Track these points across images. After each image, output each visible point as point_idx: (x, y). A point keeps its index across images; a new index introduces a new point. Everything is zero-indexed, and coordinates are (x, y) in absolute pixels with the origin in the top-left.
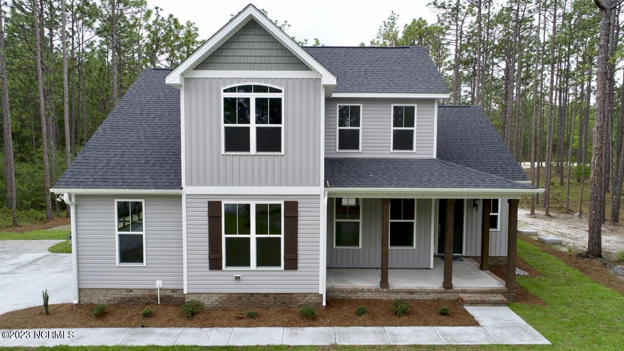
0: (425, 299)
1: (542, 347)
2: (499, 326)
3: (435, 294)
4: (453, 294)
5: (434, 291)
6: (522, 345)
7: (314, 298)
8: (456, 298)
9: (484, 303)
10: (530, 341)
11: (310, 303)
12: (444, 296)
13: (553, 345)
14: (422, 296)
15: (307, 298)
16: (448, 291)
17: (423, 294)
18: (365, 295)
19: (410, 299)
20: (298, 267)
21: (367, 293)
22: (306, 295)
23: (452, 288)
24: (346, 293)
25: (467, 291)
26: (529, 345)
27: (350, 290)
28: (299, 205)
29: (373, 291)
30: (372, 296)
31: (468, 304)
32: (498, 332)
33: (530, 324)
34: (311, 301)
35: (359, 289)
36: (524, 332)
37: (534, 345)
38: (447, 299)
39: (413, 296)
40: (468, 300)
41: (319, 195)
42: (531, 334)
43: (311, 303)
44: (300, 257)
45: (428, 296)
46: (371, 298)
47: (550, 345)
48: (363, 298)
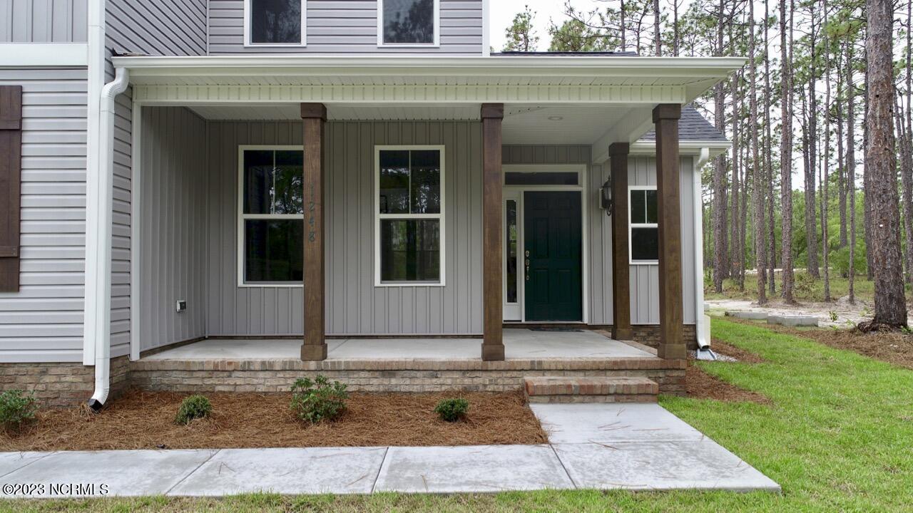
0: (427, 389)
1: (742, 497)
2: (610, 442)
3: (456, 375)
4: (509, 374)
5: (451, 367)
6: (666, 491)
7: (70, 378)
8: (516, 387)
9: (588, 394)
10: (703, 477)
11: (58, 395)
12: (481, 380)
13: (785, 492)
14: (418, 381)
15: (47, 379)
16: (493, 365)
17: (419, 374)
18: (255, 381)
19: (384, 392)
20: (22, 282)
21: (261, 375)
22: (43, 368)
23: (502, 358)
24: (200, 374)
25: (546, 367)
26: (695, 490)
27: (211, 367)
28: (27, 99)
29: (278, 368)
30: (275, 383)
31: (542, 399)
32: (595, 457)
33: (712, 437)
34: (58, 386)
35: (237, 363)
36: (687, 455)
37: (709, 490)
38: (490, 388)
39: (394, 381)
40: (542, 387)
41: (85, 68)
42: (711, 462)
43: (59, 391)
44: (27, 253)
45: (434, 380)
46: (271, 390)
47: (772, 492)
48: (248, 388)
